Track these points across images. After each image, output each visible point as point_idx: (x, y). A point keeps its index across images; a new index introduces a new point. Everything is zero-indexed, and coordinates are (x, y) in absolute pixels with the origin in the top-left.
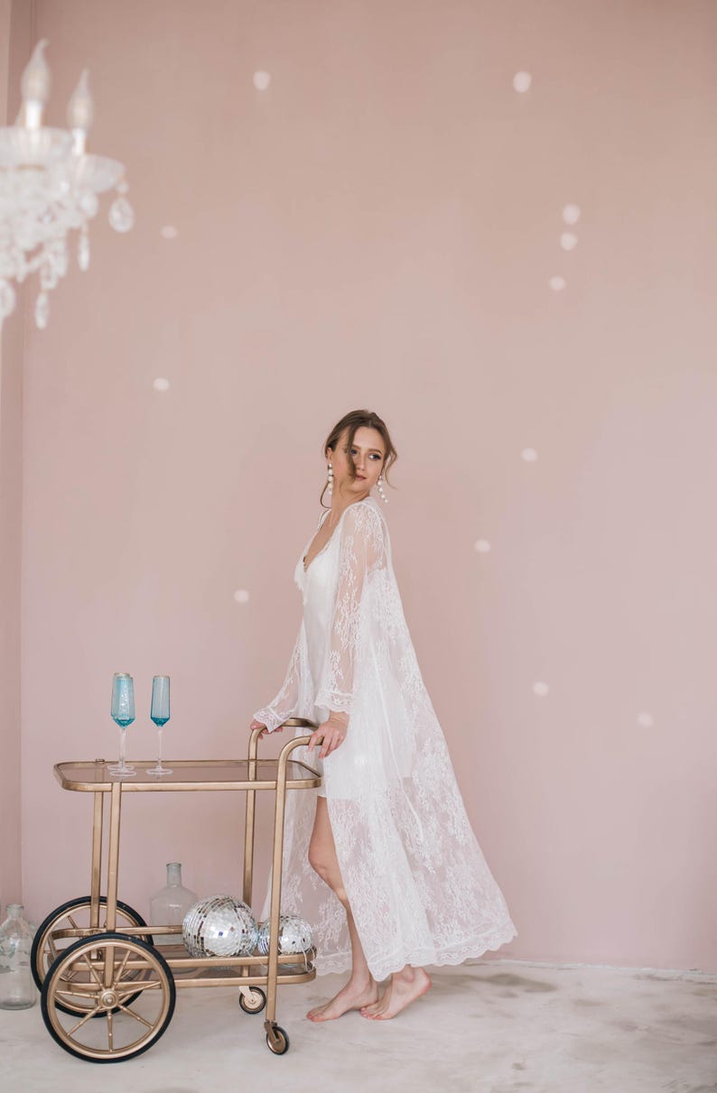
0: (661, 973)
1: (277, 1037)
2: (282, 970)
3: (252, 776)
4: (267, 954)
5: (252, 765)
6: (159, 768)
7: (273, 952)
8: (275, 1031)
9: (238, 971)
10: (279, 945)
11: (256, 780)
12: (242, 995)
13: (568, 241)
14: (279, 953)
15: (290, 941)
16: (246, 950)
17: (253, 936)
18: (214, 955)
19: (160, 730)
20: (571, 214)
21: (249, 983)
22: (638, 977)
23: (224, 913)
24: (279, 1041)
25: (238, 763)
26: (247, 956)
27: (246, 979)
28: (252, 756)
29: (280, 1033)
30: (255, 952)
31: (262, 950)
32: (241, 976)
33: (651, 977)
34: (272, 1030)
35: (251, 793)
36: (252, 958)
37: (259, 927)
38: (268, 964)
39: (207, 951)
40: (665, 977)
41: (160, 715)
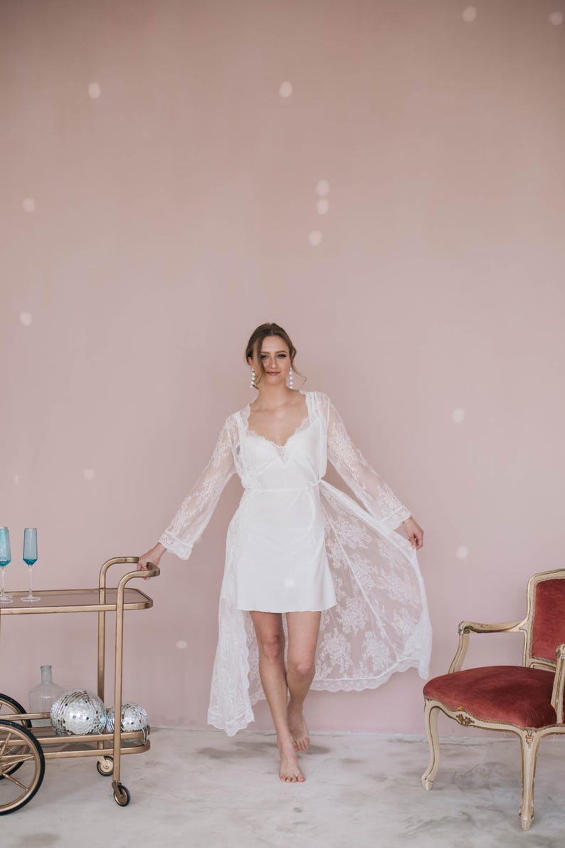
0: (408, 737)
1: (121, 793)
2: (124, 744)
3: (102, 600)
4: (113, 732)
5: (102, 592)
6: (31, 597)
7: (117, 730)
8: (120, 789)
9: (94, 745)
10: (122, 725)
11: (105, 604)
12: (99, 763)
13: (323, 207)
14: (122, 731)
15: (131, 721)
16: (97, 730)
17: (103, 720)
18: (73, 734)
19: (31, 568)
20: (323, 187)
21: (105, 753)
22: (391, 741)
23: (80, 703)
24: (123, 796)
25: (91, 591)
26: (98, 734)
27: (102, 751)
28: (102, 586)
29: (123, 791)
30: (104, 731)
31: (109, 729)
32: (98, 749)
33: (400, 741)
34: (118, 789)
35: (101, 614)
36: (101, 735)
37: (107, 712)
38: (113, 740)
39: (68, 731)
40: (411, 740)
41: (30, 557)
